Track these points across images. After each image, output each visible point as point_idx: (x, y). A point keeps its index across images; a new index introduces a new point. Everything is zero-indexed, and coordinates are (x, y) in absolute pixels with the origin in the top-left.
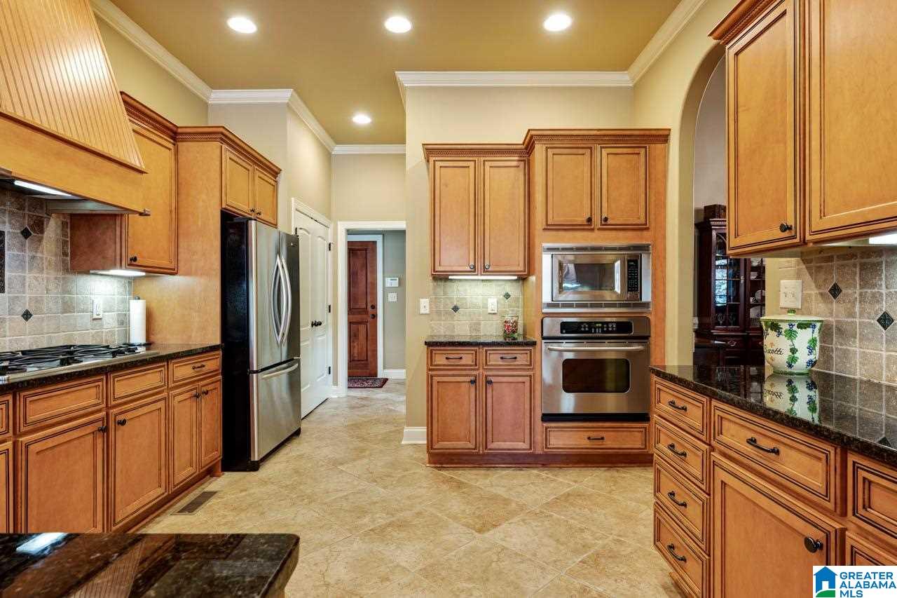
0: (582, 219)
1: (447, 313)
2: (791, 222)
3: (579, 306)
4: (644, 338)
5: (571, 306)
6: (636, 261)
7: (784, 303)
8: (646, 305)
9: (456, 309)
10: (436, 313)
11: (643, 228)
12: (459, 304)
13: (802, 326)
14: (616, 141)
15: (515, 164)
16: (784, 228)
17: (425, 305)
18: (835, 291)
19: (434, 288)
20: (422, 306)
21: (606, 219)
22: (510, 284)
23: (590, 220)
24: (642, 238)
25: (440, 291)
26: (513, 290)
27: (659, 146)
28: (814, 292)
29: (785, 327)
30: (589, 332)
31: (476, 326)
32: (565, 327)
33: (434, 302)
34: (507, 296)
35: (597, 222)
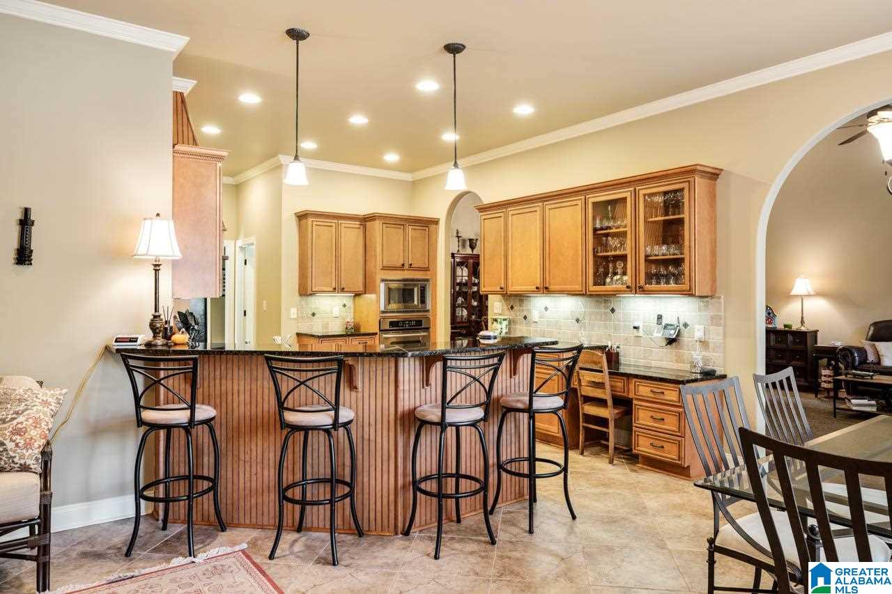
0: (399, 264)
1: (308, 317)
2: (502, 286)
3: (397, 312)
4: (427, 329)
5: (393, 312)
6: (424, 288)
7: (496, 311)
8: (428, 311)
9: (314, 314)
10: (300, 318)
11: (427, 269)
12: (315, 311)
13: (504, 320)
14: (415, 222)
15: (358, 226)
16: (501, 288)
17: (293, 312)
18: (512, 308)
19: (300, 301)
20: (292, 314)
21: (411, 265)
22: (348, 298)
23: (403, 265)
24: (426, 275)
25: (303, 303)
26: (349, 302)
27: (434, 226)
28: (505, 307)
29: (499, 320)
30: (403, 326)
31: (326, 326)
32: (392, 324)
33: (300, 309)
34: (345, 306)
35: (406, 266)
